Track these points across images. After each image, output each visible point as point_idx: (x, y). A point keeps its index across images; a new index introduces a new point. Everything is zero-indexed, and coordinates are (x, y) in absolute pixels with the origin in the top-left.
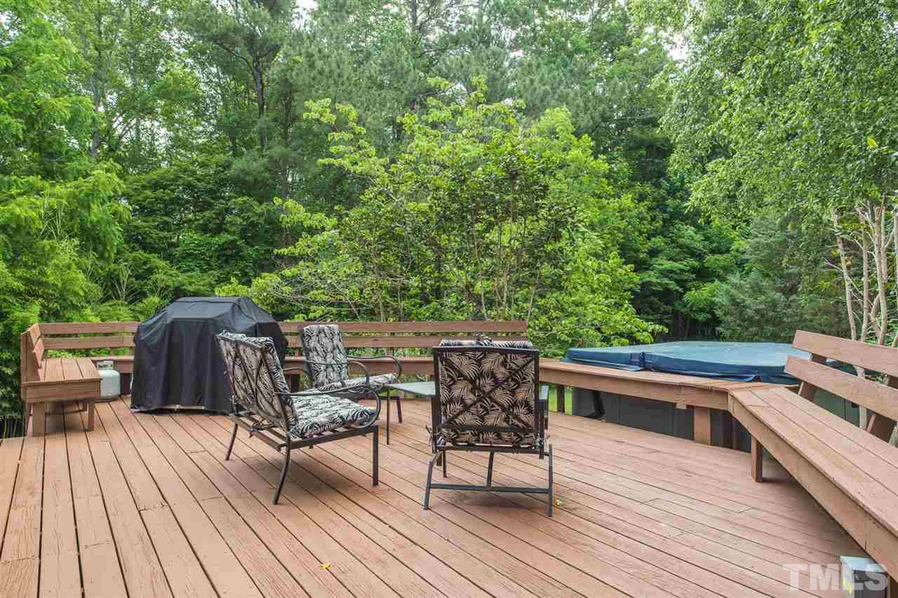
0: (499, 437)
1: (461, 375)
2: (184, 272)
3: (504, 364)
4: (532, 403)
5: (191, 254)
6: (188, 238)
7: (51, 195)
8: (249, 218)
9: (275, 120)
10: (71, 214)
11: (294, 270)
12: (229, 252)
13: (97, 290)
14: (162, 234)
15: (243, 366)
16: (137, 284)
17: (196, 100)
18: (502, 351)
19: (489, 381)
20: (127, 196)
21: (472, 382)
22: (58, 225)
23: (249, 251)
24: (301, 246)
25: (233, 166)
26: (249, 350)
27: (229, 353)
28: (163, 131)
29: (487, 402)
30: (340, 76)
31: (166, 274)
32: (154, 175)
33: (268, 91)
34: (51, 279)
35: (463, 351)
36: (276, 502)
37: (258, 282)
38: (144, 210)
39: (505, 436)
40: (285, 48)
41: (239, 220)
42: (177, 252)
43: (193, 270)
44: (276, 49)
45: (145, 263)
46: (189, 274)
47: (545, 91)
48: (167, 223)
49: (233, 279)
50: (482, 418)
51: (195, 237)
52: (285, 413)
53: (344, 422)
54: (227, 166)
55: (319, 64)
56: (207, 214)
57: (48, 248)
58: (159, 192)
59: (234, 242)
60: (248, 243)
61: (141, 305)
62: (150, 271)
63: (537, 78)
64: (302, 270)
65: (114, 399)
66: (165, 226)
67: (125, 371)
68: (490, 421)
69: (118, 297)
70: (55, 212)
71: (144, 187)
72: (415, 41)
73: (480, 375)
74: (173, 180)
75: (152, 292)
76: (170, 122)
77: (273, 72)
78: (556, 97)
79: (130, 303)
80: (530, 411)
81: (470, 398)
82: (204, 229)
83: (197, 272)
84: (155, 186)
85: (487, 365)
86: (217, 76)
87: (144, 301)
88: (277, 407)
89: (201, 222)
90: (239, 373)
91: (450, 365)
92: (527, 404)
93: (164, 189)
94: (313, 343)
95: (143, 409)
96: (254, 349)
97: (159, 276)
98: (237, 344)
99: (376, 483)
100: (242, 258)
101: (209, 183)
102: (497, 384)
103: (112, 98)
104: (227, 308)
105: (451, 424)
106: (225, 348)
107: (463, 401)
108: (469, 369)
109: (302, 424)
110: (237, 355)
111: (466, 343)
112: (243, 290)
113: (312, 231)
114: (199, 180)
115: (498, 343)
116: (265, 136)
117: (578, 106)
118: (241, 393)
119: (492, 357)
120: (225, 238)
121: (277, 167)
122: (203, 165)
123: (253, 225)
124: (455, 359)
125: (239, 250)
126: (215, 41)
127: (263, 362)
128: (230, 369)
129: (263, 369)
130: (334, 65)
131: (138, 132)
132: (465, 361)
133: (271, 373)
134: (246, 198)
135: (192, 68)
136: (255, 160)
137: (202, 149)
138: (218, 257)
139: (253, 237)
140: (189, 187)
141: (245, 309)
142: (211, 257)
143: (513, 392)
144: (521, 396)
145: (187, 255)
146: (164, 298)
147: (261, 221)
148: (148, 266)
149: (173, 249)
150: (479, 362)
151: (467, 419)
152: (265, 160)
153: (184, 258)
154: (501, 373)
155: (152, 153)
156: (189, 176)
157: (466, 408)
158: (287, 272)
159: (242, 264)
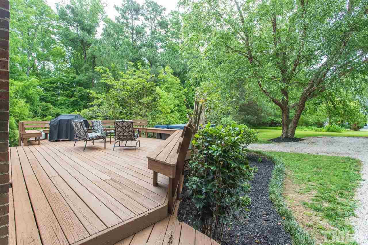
0: (127, 137)
1: (119, 126)
2: (60, 109)
3: (127, 124)
4: (132, 131)
5: (62, 104)
6: (62, 99)
7: (16, 85)
8: (81, 93)
9: (90, 65)
10: (23, 91)
11: (93, 108)
12: (75, 103)
13: (32, 114)
14: (52, 98)
15: (77, 127)
16: (44, 113)
17: (64, 57)
18: (127, 122)
19: (125, 127)
20: (40, 86)
21: (121, 127)
22: (19, 94)
23: (82, 103)
24: (95, 102)
25: (76, 78)
26: (78, 123)
27: (74, 124)
28: (53, 65)
29: (124, 131)
30: (109, 54)
31: (53, 110)
32: (50, 80)
33: (87, 57)
34: (17, 111)
35: (120, 122)
36: (84, 151)
37: (83, 111)
38: (46, 90)
39: (128, 137)
40: (92, 45)
41: (78, 94)
42: (58, 103)
43: (63, 108)
44: (90, 45)
45: (46, 106)
46: (62, 109)
47: (167, 61)
48: (55, 94)
49: (76, 111)
50: (124, 134)
51: (64, 98)
52: (86, 134)
53: (98, 136)
54: (75, 78)
55: (102, 50)
56: (68, 92)
57: (15, 102)
58: (52, 85)
59: (77, 100)
60: (81, 101)
61: (45, 118)
62: (48, 108)
63: (165, 58)
64: (95, 108)
65: (43, 140)
66: (54, 95)
67: (46, 133)
68: (125, 135)
69: (38, 116)
70: (17, 91)
71: (47, 83)
72: (133, 45)
73: (123, 126)
74: (57, 81)
75: (49, 115)
76: (55, 63)
77: (89, 51)
78: (170, 63)
79: (42, 118)
80: (132, 132)
81: (121, 130)
82: (67, 96)
83: (65, 109)
84: (51, 83)
85: (124, 124)
86: (71, 50)
87: (47, 117)
88: (84, 134)
89: (66, 94)
90: (76, 128)
91: (117, 124)
92: (131, 131)
93: (54, 84)
94: (95, 124)
95: (52, 141)
96: (79, 122)
97: (51, 110)
98: (76, 122)
99: (105, 148)
100: (80, 105)
101: (68, 83)
102: (126, 128)
103: (34, 55)
104: (74, 116)
105: (118, 135)
106: (73, 123)
107: (120, 131)
108: (121, 125)
109: (89, 137)
110: (76, 125)
111: (120, 121)
112: (78, 113)
113: (98, 98)
114: (65, 81)
115: (126, 121)
116: (87, 69)
117: (176, 66)
118: (77, 133)
119: (125, 123)
120: (73, 99)
121: (90, 79)
122: (67, 77)
123: (83, 95)
124: (118, 123)
125: (78, 102)
126: (70, 40)
127: (81, 125)
128: (74, 128)
129: (81, 126)
130: (107, 51)
131: (44, 66)
132: (120, 124)
133: (83, 127)
134: (80, 87)
135: (63, 47)
136: (83, 77)
137: (66, 72)
138: (72, 105)
139: (83, 99)
140: (62, 83)
141: (79, 117)
142: (69, 104)
143: (129, 129)
144: (130, 130)
145: (61, 104)
146: (53, 117)
147: (85, 94)
148: (47, 107)
149: (56, 102)
150: (123, 124)
151: (121, 134)
152: (87, 77)
153: (60, 105)
154: (126, 126)
155: (49, 72)
156: (62, 80)
157: (121, 132)
158: (91, 109)
159: (79, 107)
